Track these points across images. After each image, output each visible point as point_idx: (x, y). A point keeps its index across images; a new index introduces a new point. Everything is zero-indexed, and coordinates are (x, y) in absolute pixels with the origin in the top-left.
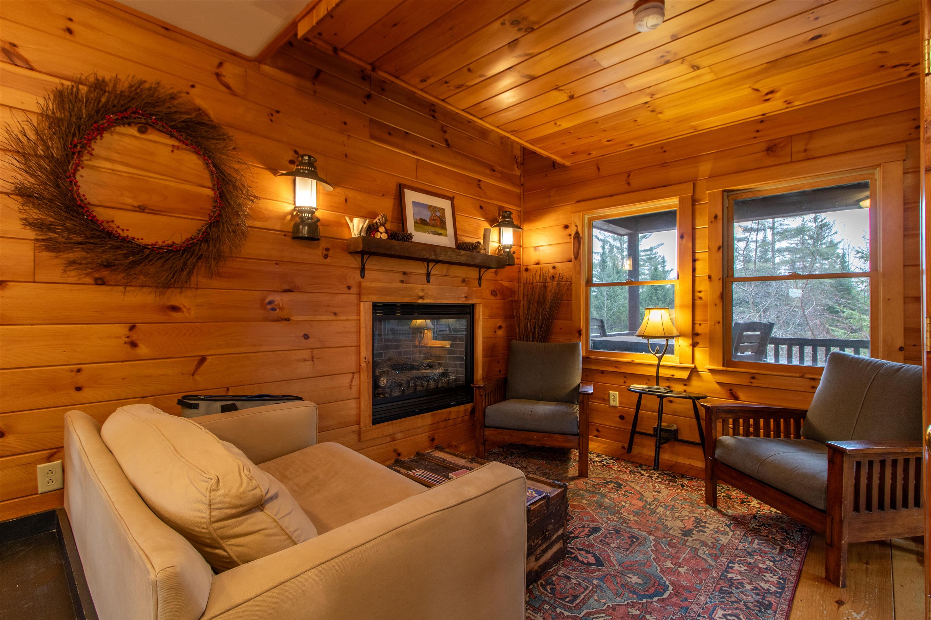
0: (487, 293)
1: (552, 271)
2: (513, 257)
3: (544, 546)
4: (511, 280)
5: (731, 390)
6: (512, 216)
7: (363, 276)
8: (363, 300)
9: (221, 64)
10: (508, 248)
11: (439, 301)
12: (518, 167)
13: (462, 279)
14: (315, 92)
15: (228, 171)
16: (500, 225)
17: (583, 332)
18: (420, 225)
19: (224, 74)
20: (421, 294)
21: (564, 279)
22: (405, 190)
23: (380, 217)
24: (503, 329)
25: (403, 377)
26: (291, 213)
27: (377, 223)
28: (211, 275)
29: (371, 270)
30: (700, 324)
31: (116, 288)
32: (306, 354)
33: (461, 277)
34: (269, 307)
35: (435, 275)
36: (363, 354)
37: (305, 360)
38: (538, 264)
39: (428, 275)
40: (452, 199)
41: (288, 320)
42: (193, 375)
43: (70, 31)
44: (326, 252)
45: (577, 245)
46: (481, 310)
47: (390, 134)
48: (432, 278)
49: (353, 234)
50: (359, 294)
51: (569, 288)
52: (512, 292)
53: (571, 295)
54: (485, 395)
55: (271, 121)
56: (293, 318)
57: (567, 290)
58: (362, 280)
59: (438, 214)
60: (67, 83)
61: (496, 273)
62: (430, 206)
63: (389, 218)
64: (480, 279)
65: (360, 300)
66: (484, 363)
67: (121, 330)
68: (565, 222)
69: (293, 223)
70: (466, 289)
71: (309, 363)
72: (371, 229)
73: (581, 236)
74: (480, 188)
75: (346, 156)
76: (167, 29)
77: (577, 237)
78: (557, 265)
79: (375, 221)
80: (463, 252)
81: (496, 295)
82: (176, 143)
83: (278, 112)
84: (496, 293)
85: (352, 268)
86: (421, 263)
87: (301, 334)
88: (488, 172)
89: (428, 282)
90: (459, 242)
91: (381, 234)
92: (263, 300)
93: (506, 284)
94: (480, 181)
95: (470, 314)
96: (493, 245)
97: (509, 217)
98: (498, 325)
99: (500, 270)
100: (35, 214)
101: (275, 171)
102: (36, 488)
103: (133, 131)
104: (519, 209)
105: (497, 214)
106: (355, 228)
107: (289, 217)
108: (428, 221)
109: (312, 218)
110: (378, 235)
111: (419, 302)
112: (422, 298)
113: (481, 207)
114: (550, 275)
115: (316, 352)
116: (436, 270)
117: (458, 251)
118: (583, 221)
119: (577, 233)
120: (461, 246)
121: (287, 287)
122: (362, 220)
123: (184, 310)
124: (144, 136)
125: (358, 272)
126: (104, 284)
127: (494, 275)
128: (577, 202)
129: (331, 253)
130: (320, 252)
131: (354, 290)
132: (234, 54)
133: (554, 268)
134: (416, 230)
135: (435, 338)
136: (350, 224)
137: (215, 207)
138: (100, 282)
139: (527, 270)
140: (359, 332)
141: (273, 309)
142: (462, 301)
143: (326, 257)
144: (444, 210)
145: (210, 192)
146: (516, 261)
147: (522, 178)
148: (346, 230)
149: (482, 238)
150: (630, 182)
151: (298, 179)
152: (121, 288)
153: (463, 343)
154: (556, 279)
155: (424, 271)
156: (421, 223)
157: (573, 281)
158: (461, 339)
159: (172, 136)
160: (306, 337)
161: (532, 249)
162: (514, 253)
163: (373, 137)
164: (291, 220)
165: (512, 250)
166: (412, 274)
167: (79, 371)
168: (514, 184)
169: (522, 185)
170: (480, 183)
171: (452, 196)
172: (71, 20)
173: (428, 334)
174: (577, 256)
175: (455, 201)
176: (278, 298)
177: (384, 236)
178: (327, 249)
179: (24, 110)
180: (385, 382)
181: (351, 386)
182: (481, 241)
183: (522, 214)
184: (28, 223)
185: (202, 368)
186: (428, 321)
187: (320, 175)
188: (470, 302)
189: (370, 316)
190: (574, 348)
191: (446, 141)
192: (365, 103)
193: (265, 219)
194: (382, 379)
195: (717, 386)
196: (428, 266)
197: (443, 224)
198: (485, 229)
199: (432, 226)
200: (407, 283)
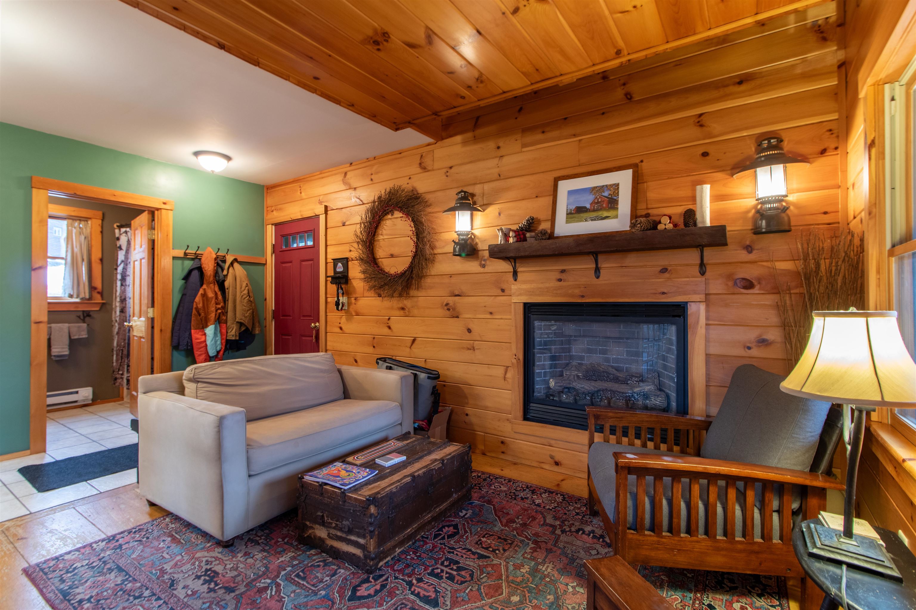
7: (515, 280)
8: (513, 301)
9: (422, 156)
10: (772, 202)
13: (660, 269)
19: (423, 161)
22: (560, 182)
24: (772, 345)
28: (417, 289)
31: (384, 299)
33: (659, 266)
34: (446, 308)
36: (514, 351)
39: (597, 269)
41: (457, 317)
42: (410, 348)
43: (372, 180)
44: (483, 263)
46: (703, 311)
47: (545, 131)
48: (603, 271)
55: (447, 176)
56: (461, 316)
58: (514, 283)
59: (606, 194)
64: (702, 264)
71: (471, 352)
83: (451, 168)
84: (750, 283)
85: (503, 272)
89: (598, 276)
91: (513, 239)
92: (443, 303)
93: (783, 265)
94: (700, 115)
95: (677, 316)
97: (775, 147)
98: (755, 338)
103: (389, 216)
104: (833, 117)
108: (589, 206)
110: (511, 241)
111: (579, 301)
113: (705, 154)
115: (476, 343)
120: (645, 227)
121: (456, 293)
124: (393, 217)
125: (510, 276)
126: (381, 296)
129: (487, 263)
130: (478, 263)
131: (507, 292)
140: (511, 330)
143: (484, 266)
144: (617, 185)
151: (457, 212)
152: (386, 299)
155: (591, 265)
156: (577, 213)
160: (469, 331)
161: (852, 188)
163: (525, 144)
166: (573, 270)
167: (374, 338)
170: (701, 118)
172: (372, 174)
175: (643, 165)
178: (485, 260)
180: (553, 384)
181: (505, 378)
184: (362, 272)
185: (414, 345)
188: (673, 300)
189: (520, 316)
191: (627, 94)
192: (516, 118)
196: (596, 258)
199: (594, 211)
200: (565, 281)
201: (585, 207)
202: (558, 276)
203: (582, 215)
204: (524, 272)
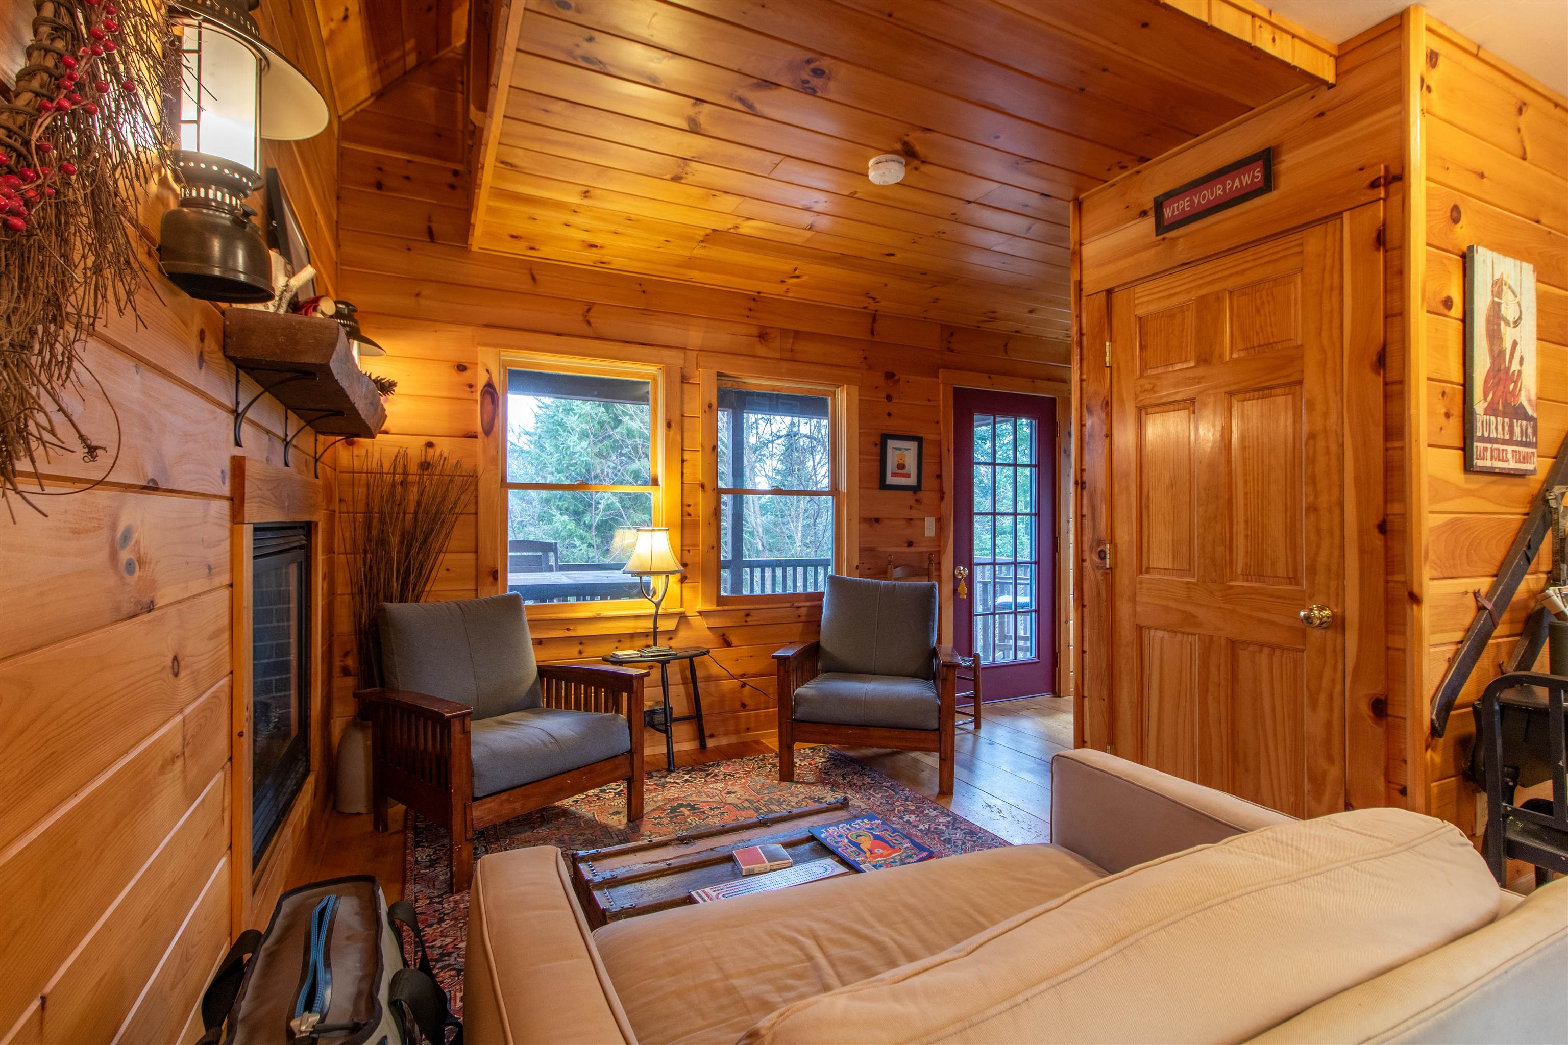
1: (423, 454)
4: (331, 464)
5: (723, 635)
7: (238, 440)
17: (498, 573)
30: (689, 551)
33: (305, 453)
34: (124, 556)
39: (286, 443)
44: (200, 345)
45: (490, 409)
48: (289, 454)
52: (331, 492)
64: (316, 459)
68: (458, 358)
73: (498, 394)
77: (490, 394)
78: (434, 440)
85: (226, 410)
89: (286, 462)
92: (114, 527)
93: (328, 472)
95: (304, 547)
118: (499, 365)
119: (489, 386)
125: (232, 424)
128: (485, 326)
129: (206, 351)
130: (193, 341)
131: (228, 485)
133: (429, 445)
141: (130, 567)
143: (201, 362)
150: (591, 321)
154: (437, 469)
155: (283, 433)
174: (488, 429)
178: (202, 336)
189: (251, 571)
195: (708, 633)
196: (287, 418)
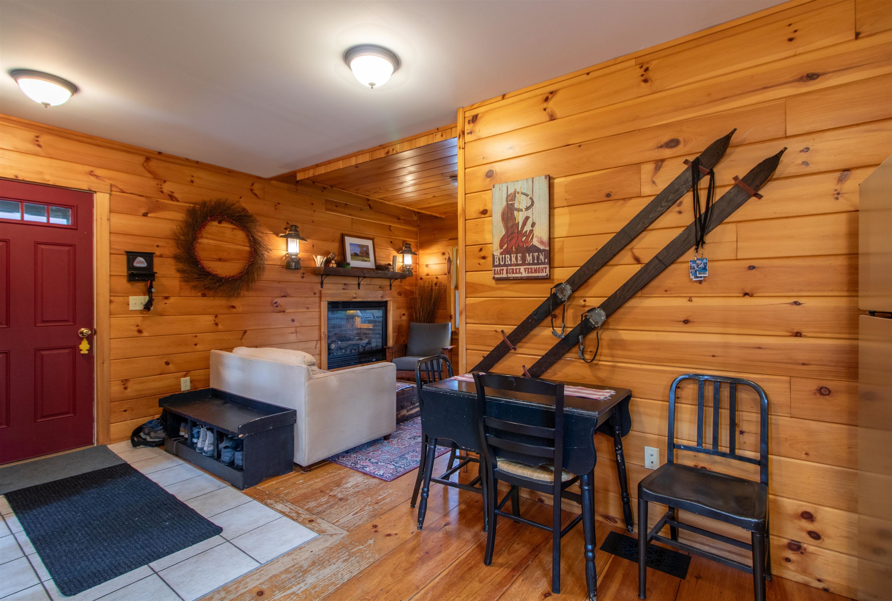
0: (395, 294)
1: (435, 280)
2: (412, 272)
3: (411, 407)
4: (411, 285)
6: (411, 247)
7: (322, 287)
8: (322, 300)
9: (253, 184)
10: (408, 266)
11: (365, 300)
12: (415, 215)
13: (379, 286)
14: (297, 190)
15: (257, 238)
16: (403, 252)
17: (453, 317)
18: (354, 257)
19: (254, 189)
20: (354, 296)
21: (443, 285)
22: (346, 237)
23: (332, 254)
24: (406, 316)
25: (344, 344)
26: (285, 256)
27: (330, 258)
28: (248, 290)
29: (326, 283)
31: (209, 298)
32: (293, 330)
33: (379, 285)
34: (275, 305)
35: (363, 284)
36: (323, 330)
37: (292, 333)
38: (428, 275)
39: (359, 284)
40: (373, 239)
41: (284, 312)
42: (241, 339)
43: (192, 181)
44: (303, 275)
45: (449, 265)
46: (391, 304)
47: (336, 206)
48: (361, 286)
49: (317, 264)
50: (320, 297)
51: (445, 291)
52: (412, 293)
53: (446, 295)
54: (392, 353)
55: (276, 209)
56: (287, 311)
57: (444, 291)
58: (321, 289)
59: (365, 249)
60: (192, 205)
61: (401, 282)
62: (360, 245)
63: (336, 254)
64: (391, 285)
65: (321, 300)
66: (393, 336)
67: (211, 318)
68: (443, 251)
69: (286, 261)
70: (381, 292)
71: (294, 335)
72: (328, 262)
73: (451, 260)
74: (391, 231)
75: (313, 222)
76: (230, 172)
77: (449, 260)
78: (439, 276)
79: (329, 256)
80: (379, 271)
81: (401, 295)
82: (234, 227)
83: (279, 204)
84: (401, 294)
85: (316, 283)
86: (355, 278)
87: (291, 319)
88: (396, 220)
89: (359, 289)
90: (377, 264)
91: (333, 265)
92: (272, 301)
93: (408, 288)
94: (390, 226)
95: (384, 307)
96: (399, 264)
97: (409, 247)
98: (402, 313)
99: (404, 280)
100: (181, 266)
101: (277, 234)
102: (180, 389)
103: (216, 223)
104: (416, 241)
105: (401, 246)
106: (318, 261)
107: (284, 258)
108: (359, 254)
109: (297, 258)
110: (331, 265)
111: (353, 300)
112: (355, 298)
113: (391, 242)
114: (435, 282)
115: (298, 329)
116: (363, 282)
117: (376, 271)
118: (453, 251)
119: (449, 258)
120: (379, 267)
121: (283, 294)
122: (322, 257)
123: (237, 307)
124: (221, 225)
125: (320, 285)
126: (205, 296)
127: (399, 283)
128: (450, 239)
129: (305, 275)
130: (299, 275)
131: (317, 295)
132: (259, 178)
133: (437, 278)
134: (352, 260)
135: (363, 322)
136: (316, 259)
137: (251, 256)
138: (204, 295)
139: (421, 279)
140: (320, 318)
141: (277, 306)
142: (379, 299)
143: (303, 277)
144: (368, 246)
145: (248, 249)
146: (414, 273)
147: (418, 222)
148: (313, 262)
149: (392, 260)
151: (289, 239)
152: (212, 298)
153: (381, 324)
154: (438, 285)
155: (357, 283)
156: (355, 255)
157: (447, 286)
158: (379, 322)
159: (232, 223)
160: (293, 320)
161: (424, 266)
162: (412, 269)
163: (327, 209)
164: (285, 259)
165: (411, 267)
166: (350, 284)
167: (196, 336)
168: (413, 226)
169: (418, 226)
170: (391, 228)
171: (373, 237)
172: (192, 176)
173: (358, 321)
174: (449, 272)
175: (375, 240)
176: (280, 301)
177: (335, 266)
178: (303, 274)
179: (177, 220)
180: (334, 346)
181: (316, 348)
182: (391, 263)
183: (418, 243)
184: (178, 271)
185: (245, 336)
186: (358, 311)
187: (301, 235)
188: (384, 300)
189: (326, 309)
190: (446, 326)
191: (369, 205)
192: (323, 191)
193: (274, 260)
194: (332, 345)
196: (359, 279)
197: (367, 254)
198: (393, 256)
199: (361, 256)
200: (346, 289)
201: (357, 254)
202: (343, 287)
203: (357, 257)
204: (328, 283)
